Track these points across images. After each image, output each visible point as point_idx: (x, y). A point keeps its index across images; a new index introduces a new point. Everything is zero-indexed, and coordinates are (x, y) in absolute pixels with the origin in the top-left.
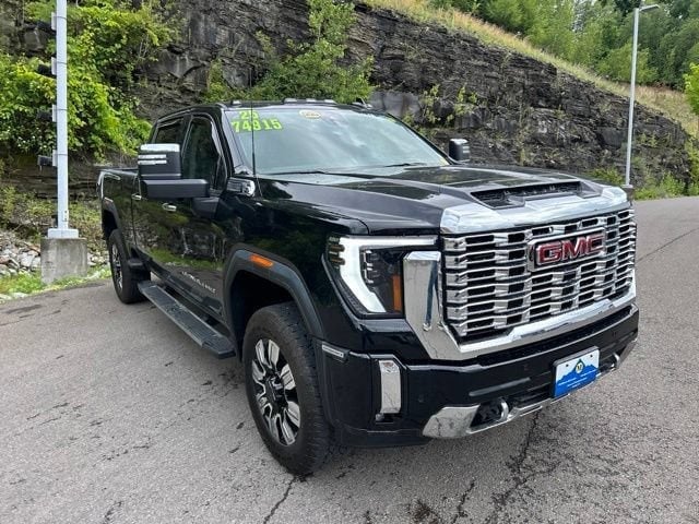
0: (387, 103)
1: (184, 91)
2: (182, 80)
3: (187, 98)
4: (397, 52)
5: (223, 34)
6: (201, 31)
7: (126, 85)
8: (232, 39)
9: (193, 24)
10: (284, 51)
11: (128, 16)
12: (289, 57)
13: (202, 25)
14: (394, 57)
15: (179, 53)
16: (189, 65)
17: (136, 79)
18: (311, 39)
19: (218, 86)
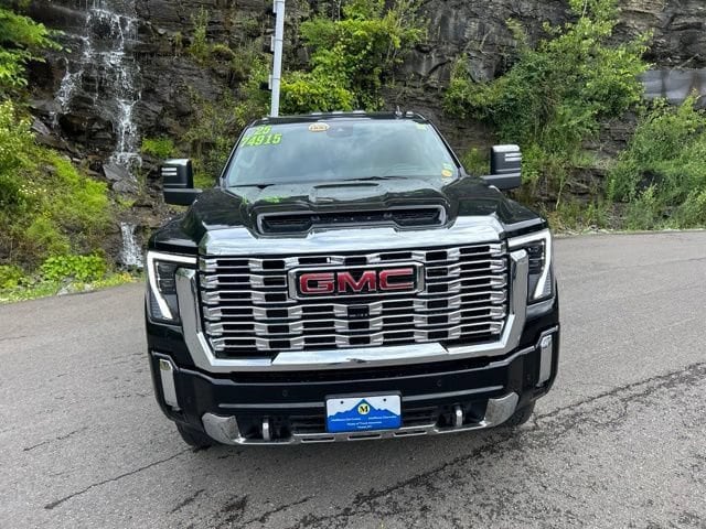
0: (668, 81)
1: (428, 88)
2: (428, 78)
3: (430, 96)
4: (693, 20)
5: (474, 26)
6: (451, 27)
7: (373, 87)
8: (482, 30)
9: (444, 21)
10: (539, 36)
11: (377, 24)
12: (544, 41)
13: (452, 20)
14: (686, 27)
15: (427, 52)
16: (435, 62)
17: (383, 81)
18: (575, 19)
19: (460, 81)
